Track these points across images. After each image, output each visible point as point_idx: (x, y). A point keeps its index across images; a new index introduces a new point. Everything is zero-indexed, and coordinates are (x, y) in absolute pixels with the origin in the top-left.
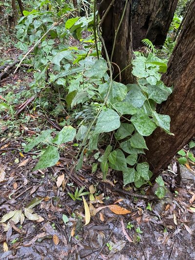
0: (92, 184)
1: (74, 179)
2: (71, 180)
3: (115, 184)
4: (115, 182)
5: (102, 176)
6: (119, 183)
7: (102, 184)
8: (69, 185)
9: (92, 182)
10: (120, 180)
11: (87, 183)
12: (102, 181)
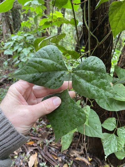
0: (65, 163)
1: (46, 158)
2: (44, 160)
3: (91, 162)
4: (90, 159)
5: (75, 153)
6: (94, 161)
7: (76, 163)
8: (41, 164)
9: (66, 161)
10: (95, 157)
11: (61, 162)
12: (76, 159)
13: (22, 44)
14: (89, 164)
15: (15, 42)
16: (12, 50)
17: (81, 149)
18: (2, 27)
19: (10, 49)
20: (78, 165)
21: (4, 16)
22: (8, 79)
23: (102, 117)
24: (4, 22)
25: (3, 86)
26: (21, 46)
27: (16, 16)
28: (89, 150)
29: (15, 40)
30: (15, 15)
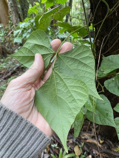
0: (76, 145)
2: (55, 141)
3: (102, 144)
4: (101, 142)
5: (86, 135)
6: (106, 143)
7: (87, 145)
8: (53, 146)
9: (77, 143)
10: (106, 139)
11: (72, 144)
12: (87, 141)
13: (30, 31)
14: (100, 146)
15: (23, 30)
16: (20, 37)
17: (92, 132)
18: (11, 18)
19: (19, 37)
20: (89, 147)
21: (13, 6)
22: (20, 67)
23: (114, 99)
24: (13, 12)
25: (16, 74)
26: (29, 33)
27: (25, 5)
28: (100, 133)
29: (23, 27)
30: (23, 5)
